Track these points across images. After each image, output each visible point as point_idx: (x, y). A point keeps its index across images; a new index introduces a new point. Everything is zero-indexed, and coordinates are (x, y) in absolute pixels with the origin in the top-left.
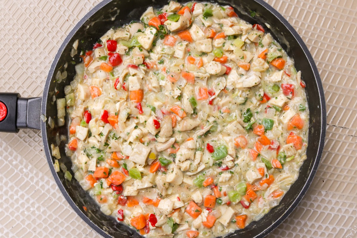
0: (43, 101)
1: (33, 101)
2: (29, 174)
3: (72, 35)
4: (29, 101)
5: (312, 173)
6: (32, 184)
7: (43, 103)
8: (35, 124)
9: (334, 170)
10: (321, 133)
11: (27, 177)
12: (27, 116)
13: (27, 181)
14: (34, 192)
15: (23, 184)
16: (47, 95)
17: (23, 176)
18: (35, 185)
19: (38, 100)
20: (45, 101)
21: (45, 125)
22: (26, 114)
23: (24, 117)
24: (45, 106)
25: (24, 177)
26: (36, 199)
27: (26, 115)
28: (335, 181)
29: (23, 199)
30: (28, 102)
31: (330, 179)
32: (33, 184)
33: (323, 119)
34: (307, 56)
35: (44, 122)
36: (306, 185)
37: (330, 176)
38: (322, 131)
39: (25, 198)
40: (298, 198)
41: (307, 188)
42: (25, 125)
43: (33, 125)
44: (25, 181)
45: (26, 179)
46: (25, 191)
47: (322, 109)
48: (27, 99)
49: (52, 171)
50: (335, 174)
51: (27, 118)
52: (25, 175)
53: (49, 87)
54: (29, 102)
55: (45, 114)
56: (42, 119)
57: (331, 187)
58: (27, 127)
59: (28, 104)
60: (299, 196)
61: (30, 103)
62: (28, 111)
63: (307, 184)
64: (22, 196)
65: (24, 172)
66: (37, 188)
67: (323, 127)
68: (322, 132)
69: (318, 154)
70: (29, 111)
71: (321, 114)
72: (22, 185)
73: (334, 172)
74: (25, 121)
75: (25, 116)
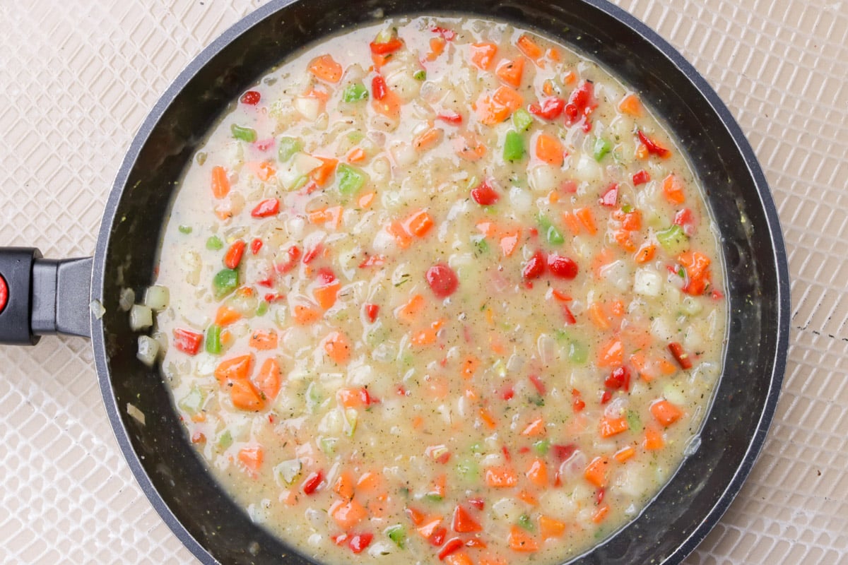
0: (96, 268)
1: (72, 268)
2: (105, 451)
4: (62, 267)
5: (756, 437)
6: (112, 474)
7: (95, 273)
8: (77, 323)
10: (778, 340)
11: (101, 456)
12: (58, 305)
13: (102, 468)
14: (117, 494)
15: (91, 473)
16: (106, 252)
17: (91, 455)
18: (119, 476)
19: (84, 266)
20: (101, 267)
21: (102, 325)
22: (54, 300)
24: (100, 278)
25: (94, 457)
26: (123, 510)
27: (56, 303)
29: (91, 510)
30: (59, 270)
32: (117, 473)
33: (782, 305)
34: (741, 152)
35: (98, 318)
36: (742, 468)
38: (781, 334)
39: (96, 509)
40: (723, 499)
41: (745, 474)
42: (51, 326)
43: (71, 326)
44: (96, 467)
45: (98, 463)
46: (95, 491)
47: (780, 282)
48: (57, 263)
49: (118, 439)
51: (58, 308)
52: (96, 452)
54: (62, 270)
55: (101, 300)
56: (95, 313)
58: (56, 330)
59: (59, 274)
60: (726, 494)
61: (64, 272)
62: (58, 292)
63: (744, 464)
64: (89, 504)
65: (93, 444)
66: (126, 484)
67: (784, 326)
68: (780, 338)
69: (771, 392)
70: (62, 292)
71: (776, 292)
72: (87, 476)
74: (51, 317)
75: (53, 304)
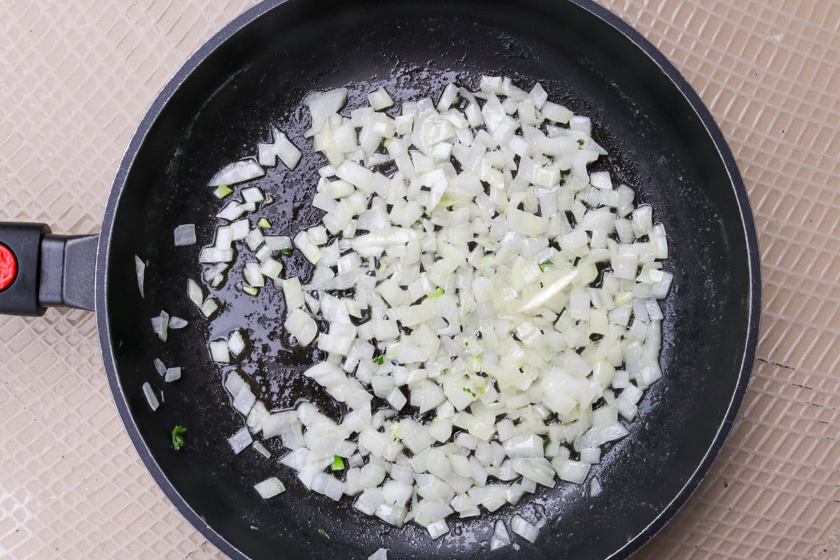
0: (101, 246)
1: (79, 244)
3: (172, 90)
4: (70, 243)
5: (723, 428)
7: (100, 250)
8: (82, 297)
9: (752, 462)
12: (65, 279)
16: (111, 231)
19: (90, 243)
20: (106, 246)
22: (60, 274)
23: (58, 282)
24: (105, 257)
27: (63, 277)
28: (752, 486)
30: (67, 246)
31: (742, 480)
33: (753, 303)
37: (741, 475)
42: (58, 298)
43: (77, 299)
47: (753, 281)
48: (64, 239)
50: (752, 471)
51: (65, 282)
53: (115, 214)
54: (69, 246)
55: (106, 276)
57: (741, 499)
58: (62, 303)
59: (66, 249)
61: (72, 247)
62: (65, 267)
70: (69, 268)
71: (749, 291)
73: (751, 467)
74: (58, 289)
75: (60, 278)
